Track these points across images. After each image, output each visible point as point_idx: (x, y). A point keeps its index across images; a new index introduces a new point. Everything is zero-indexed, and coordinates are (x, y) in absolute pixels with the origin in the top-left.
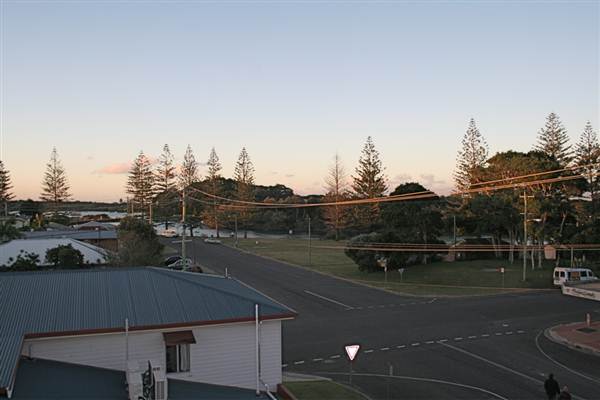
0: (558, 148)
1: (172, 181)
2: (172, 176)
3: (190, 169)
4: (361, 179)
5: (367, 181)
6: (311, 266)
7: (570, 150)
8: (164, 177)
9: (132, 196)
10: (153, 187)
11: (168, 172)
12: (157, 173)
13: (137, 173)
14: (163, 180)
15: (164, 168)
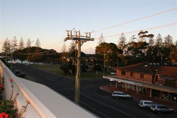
0: (124, 42)
1: (16, 47)
2: (16, 46)
3: (22, 44)
4: (71, 48)
5: (72, 49)
6: (52, 72)
7: (127, 43)
8: (14, 46)
9: (4, 51)
10: (10, 49)
11: (15, 44)
12: (12, 45)
13: (5, 44)
14: (14, 47)
15: (14, 43)
